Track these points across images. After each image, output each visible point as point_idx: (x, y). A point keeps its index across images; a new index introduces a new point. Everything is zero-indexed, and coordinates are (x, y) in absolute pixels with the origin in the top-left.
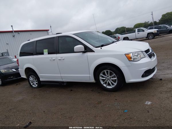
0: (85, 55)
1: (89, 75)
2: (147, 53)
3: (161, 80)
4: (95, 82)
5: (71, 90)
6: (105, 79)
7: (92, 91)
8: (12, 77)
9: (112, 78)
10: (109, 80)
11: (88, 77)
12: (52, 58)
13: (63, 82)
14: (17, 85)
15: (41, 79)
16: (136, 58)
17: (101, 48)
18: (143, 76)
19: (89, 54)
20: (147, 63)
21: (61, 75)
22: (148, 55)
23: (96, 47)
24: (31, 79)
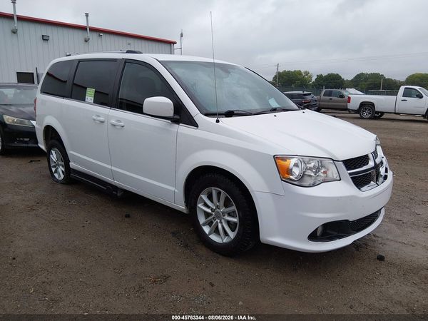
0: (173, 129)
1: (173, 189)
2: (348, 170)
3: (381, 258)
4: (185, 212)
5: (128, 216)
6: (209, 211)
7: (174, 234)
8: (28, 140)
9: (229, 215)
10: (219, 218)
11: (171, 193)
12: (99, 116)
13: (115, 188)
14: (31, 161)
15: (72, 165)
16: (311, 176)
17: (218, 121)
18: (313, 237)
19: (183, 129)
20: (338, 199)
21: (113, 168)
22: (350, 174)
23: (206, 115)
24: (54, 156)
